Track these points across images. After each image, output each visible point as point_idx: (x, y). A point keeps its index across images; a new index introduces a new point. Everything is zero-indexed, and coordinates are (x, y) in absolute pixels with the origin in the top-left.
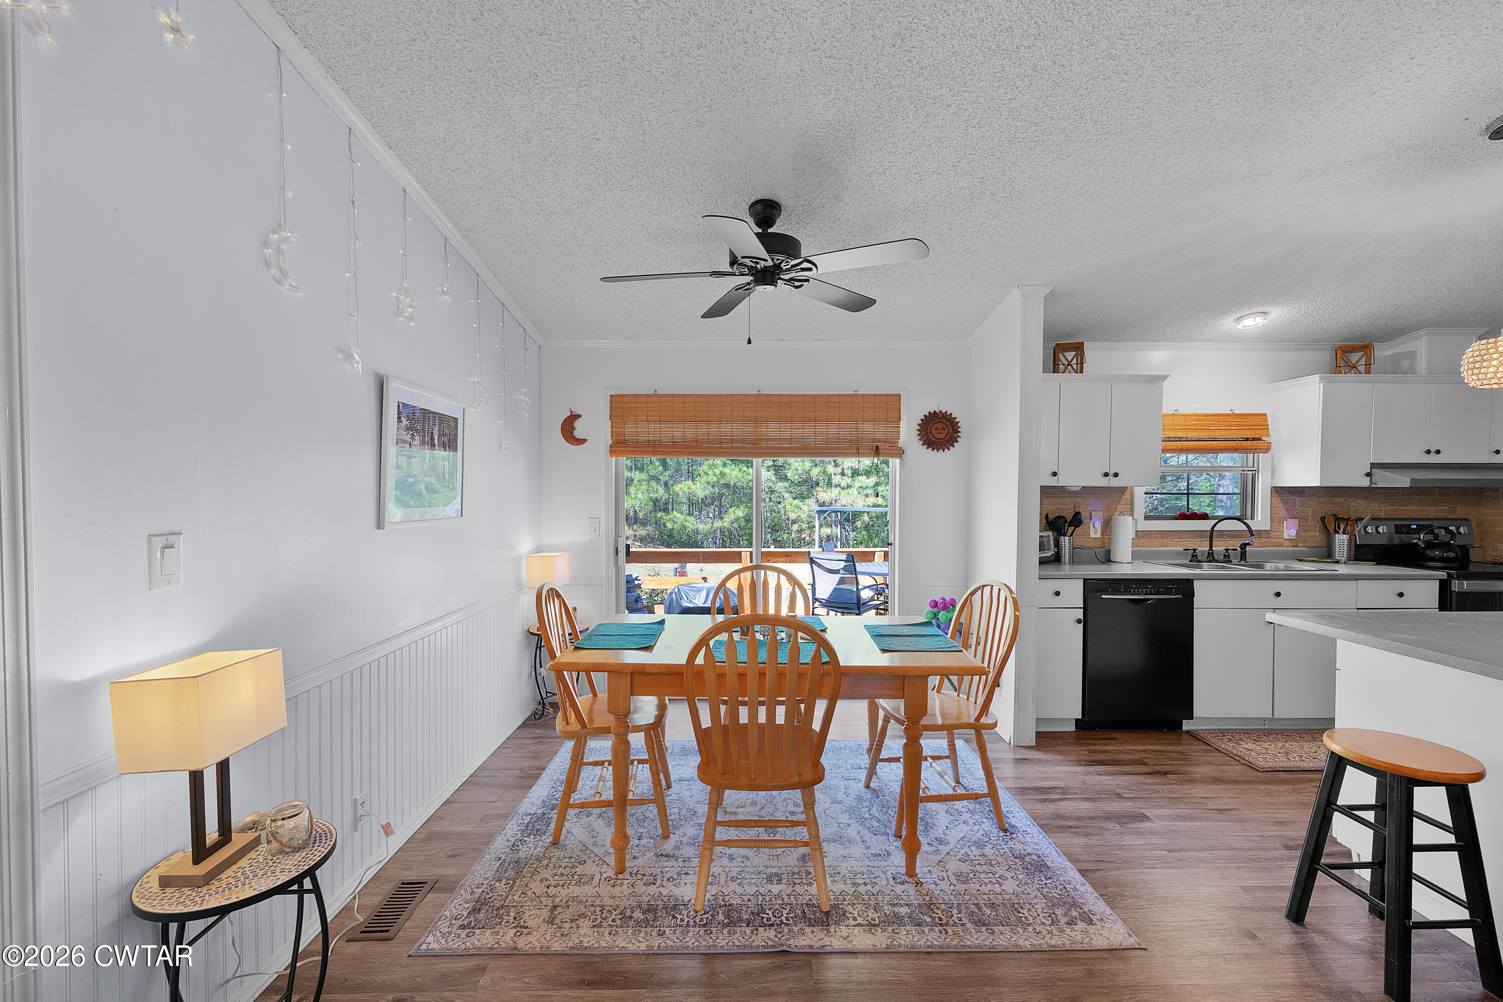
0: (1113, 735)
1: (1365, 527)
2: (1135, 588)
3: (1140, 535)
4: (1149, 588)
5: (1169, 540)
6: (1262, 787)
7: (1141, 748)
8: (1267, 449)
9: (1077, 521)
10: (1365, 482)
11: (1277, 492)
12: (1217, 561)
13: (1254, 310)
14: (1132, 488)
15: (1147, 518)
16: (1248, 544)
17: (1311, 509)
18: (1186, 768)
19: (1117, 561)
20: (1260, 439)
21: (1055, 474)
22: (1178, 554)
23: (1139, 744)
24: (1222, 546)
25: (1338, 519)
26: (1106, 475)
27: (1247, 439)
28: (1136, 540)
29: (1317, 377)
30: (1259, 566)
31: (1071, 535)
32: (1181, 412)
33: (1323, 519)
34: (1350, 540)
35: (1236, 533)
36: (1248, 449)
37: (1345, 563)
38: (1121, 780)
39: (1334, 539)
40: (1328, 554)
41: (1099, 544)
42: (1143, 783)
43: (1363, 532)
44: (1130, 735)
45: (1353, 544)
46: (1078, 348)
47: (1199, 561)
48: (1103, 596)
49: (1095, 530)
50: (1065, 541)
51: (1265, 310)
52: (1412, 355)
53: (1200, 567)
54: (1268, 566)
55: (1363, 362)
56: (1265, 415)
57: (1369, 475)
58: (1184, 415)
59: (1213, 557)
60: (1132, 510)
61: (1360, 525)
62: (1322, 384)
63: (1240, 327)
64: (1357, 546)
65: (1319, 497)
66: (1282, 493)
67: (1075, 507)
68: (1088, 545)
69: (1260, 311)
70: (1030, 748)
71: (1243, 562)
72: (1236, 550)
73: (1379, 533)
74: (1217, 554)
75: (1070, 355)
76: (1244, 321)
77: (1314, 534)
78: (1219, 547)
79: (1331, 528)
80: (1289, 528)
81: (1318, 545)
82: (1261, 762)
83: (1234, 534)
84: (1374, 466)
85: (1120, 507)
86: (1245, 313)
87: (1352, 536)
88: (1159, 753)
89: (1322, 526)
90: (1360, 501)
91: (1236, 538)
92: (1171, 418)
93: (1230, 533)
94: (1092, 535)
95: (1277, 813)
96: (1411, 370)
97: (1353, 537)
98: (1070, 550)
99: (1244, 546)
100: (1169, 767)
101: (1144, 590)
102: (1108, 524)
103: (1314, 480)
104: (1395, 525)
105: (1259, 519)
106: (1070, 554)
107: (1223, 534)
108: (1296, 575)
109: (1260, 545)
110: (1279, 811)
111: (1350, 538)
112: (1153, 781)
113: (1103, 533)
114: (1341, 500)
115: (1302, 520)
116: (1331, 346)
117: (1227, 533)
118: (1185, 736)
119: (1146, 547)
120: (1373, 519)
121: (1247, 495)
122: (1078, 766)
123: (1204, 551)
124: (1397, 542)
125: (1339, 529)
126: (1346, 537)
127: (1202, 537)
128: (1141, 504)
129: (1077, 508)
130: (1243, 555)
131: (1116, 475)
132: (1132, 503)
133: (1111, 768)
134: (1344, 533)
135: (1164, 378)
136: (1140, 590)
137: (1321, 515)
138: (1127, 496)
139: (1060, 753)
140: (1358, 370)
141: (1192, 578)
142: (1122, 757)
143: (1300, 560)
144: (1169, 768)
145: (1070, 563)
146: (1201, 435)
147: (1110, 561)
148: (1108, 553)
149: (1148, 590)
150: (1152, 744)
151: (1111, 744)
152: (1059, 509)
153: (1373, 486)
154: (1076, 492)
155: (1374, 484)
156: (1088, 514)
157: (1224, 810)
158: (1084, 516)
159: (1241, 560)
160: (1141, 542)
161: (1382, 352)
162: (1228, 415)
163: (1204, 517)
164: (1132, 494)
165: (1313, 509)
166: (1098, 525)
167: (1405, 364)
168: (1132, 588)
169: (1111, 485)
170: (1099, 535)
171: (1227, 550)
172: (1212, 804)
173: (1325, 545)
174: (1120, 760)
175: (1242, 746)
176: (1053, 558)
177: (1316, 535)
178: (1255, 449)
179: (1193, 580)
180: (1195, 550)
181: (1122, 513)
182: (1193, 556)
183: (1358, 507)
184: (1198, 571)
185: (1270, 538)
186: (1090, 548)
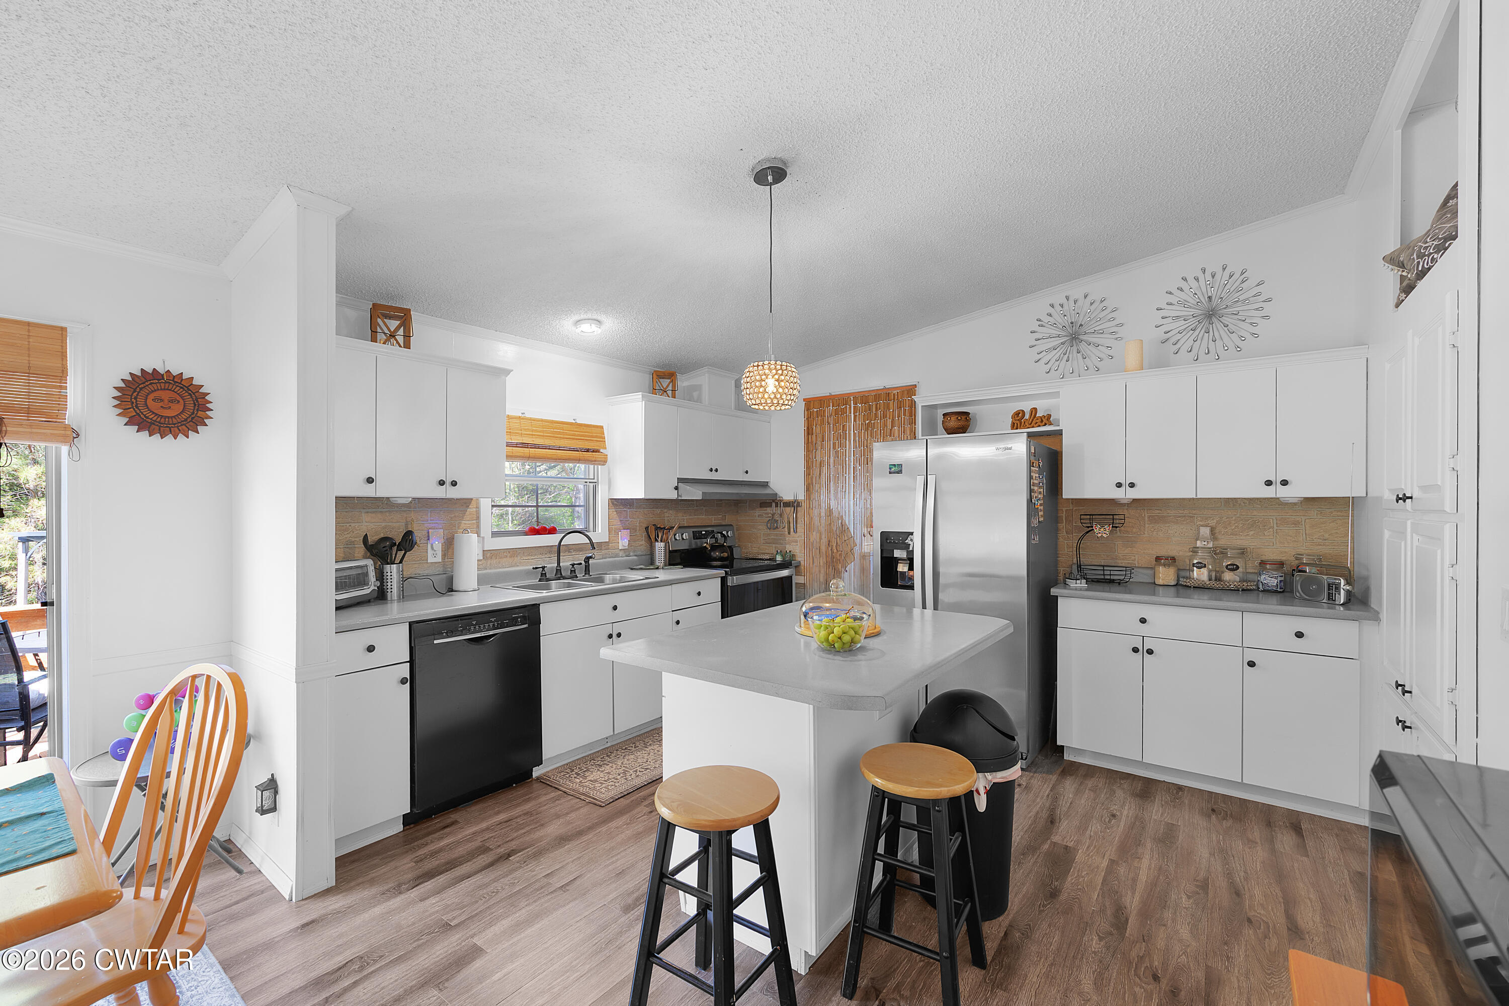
0: (454, 816)
1: (675, 535)
2: (476, 625)
3: (488, 555)
4: (491, 622)
5: (519, 558)
6: (604, 829)
7: (484, 825)
8: (604, 462)
9: (408, 542)
10: (673, 495)
11: (613, 504)
12: (564, 578)
13: (589, 316)
14: (477, 499)
15: (495, 534)
16: (591, 557)
17: (638, 520)
18: (532, 836)
19: (461, 589)
20: (598, 451)
21: (370, 480)
22: (527, 574)
23: (483, 820)
24: (569, 561)
25: (657, 529)
26: (442, 483)
27: (588, 451)
28: (483, 561)
29: (639, 395)
30: (600, 580)
31: (401, 562)
32: (527, 415)
33: (647, 528)
34: (665, 547)
35: (580, 546)
36: (589, 460)
37: (663, 568)
38: (452, 896)
39: (655, 547)
40: (650, 563)
41: (440, 569)
42: (481, 887)
43: (674, 539)
44: (473, 808)
45: (668, 551)
46: (405, 317)
47: (548, 580)
48: (436, 642)
49: (434, 553)
50: (393, 571)
51: (599, 318)
52: (698, 388)
53: (548, 588)
54: (608, 578)
55: (670, 388)
56: (602, 427)
57: (676, 488)
58: (531, 419)
59: (561, 574)
60: (478, 527)
61: (672, 533)
62: (644, 402)
63: (578, 330)
64: (670, 552)
65: (644, 508)
66: (619, 505)
67: (406, 525)
68: (426, 572)
69: (594, 317)
70: (327, 892)
71: (587, 577)
72: (581, 564)
73: (683, 539)
74: (565, 570)
75: (393, 324)
76: (582, 325)
77: (641, 543)
78: (566, 563)
79: (653, 537)
80: (623, 539)
81: (644, 553)
82: (604, 793)
83: (578, 548)
84: (680, 480)
85: (465, 523)
86: (582, 317)
87: (667, 542)
88: (504, 825)
89: (647, 535)
90: (671, 512)
91: (581, 551)
92: (518, 421)
93: (577, 547)
94: (431, 559)
95: (617, 860)
96: (699, 400)
97: (667, 544)
98: (398, 582)
99: (588, 559)
100: (514, 843)
101: (486, 625)
102: (449, 545)
103: (640, 495)
104: (693, 532)
105: (600, 531)
106: (398, 587)
107: (570, 548)
108: (629, 586)
109: (601, 557)
110: (619, 856)
111: (666, 544)
112: (493, 877)
113: (444, 556)
114: (658, 511)
115: (632, 530)
116: (649, 370)
117: (574, 546)
118: (536, 785)
119: (495, 568)
120: (680, 527)
121: (590, 507)
122: (396, 896)
123: (552, 568)
124: (694, 546)
125: (658, 537)
126: (662, 544)
127: (550, 552)
128: (488, 519)
129: (410, 526)
130: (587, 569)
131: (454, 484)
132: (478, 518)
133: (442, 879)
134: (661, 541)
135: (507, 372)
136: (482, 626)
137: (646, 526)
138: (472, 509)
139: (372, 882)
140: (667, 394)
141: (537, 602)
142: (460, 851)
143: (632, 569)
144: (513, 845)
145: (399, 600)
146: (547, 442)
147: (452, 591)
148: (451, 580)
149: (491, 624)
150: (498, 813)
151: (448, 834)
152: (384, 528)
153: (680, 498)
154: (404, 505)
155: (681, 496)
156: (425, 533)
157: (567, 884)
158: (418, 536)
159: (585, 574)
160: (489, 563)
161: (683, 382)
162: (571, 424)
163: (552, 531)
164: (478, 507)
165: (640, 519)
166: (438, 545)
167: (695, 394)
168: (473, 625)
169: (449, 496)
170: (439, 559)
171: (573, 565)
172: (557, 882)
173: (649, 553)
174: (455, 859)
175: (589, 778)
176: (375, 595)
177: (642, 544)
178: (595, 461)
179: (539, 605)
180: (543, 568)
181: (465, 531)
182: (542, 574)
183: (672, 518)
184: (544, 593)
185: (608, 549)
186: (427, 577)
